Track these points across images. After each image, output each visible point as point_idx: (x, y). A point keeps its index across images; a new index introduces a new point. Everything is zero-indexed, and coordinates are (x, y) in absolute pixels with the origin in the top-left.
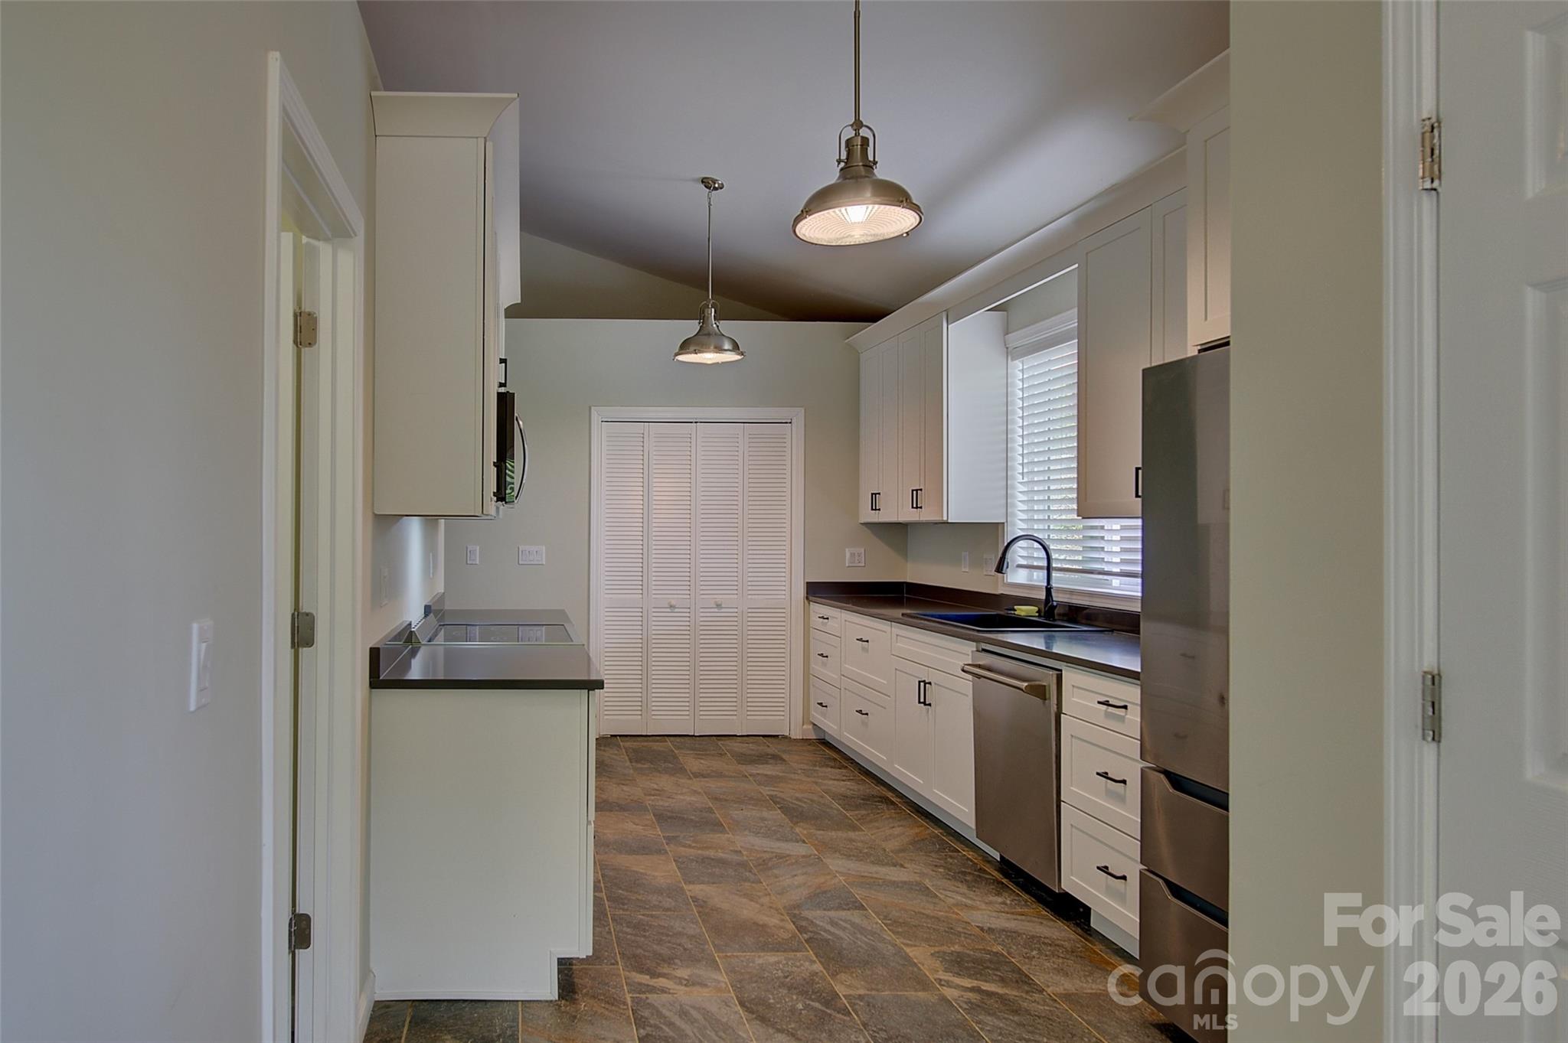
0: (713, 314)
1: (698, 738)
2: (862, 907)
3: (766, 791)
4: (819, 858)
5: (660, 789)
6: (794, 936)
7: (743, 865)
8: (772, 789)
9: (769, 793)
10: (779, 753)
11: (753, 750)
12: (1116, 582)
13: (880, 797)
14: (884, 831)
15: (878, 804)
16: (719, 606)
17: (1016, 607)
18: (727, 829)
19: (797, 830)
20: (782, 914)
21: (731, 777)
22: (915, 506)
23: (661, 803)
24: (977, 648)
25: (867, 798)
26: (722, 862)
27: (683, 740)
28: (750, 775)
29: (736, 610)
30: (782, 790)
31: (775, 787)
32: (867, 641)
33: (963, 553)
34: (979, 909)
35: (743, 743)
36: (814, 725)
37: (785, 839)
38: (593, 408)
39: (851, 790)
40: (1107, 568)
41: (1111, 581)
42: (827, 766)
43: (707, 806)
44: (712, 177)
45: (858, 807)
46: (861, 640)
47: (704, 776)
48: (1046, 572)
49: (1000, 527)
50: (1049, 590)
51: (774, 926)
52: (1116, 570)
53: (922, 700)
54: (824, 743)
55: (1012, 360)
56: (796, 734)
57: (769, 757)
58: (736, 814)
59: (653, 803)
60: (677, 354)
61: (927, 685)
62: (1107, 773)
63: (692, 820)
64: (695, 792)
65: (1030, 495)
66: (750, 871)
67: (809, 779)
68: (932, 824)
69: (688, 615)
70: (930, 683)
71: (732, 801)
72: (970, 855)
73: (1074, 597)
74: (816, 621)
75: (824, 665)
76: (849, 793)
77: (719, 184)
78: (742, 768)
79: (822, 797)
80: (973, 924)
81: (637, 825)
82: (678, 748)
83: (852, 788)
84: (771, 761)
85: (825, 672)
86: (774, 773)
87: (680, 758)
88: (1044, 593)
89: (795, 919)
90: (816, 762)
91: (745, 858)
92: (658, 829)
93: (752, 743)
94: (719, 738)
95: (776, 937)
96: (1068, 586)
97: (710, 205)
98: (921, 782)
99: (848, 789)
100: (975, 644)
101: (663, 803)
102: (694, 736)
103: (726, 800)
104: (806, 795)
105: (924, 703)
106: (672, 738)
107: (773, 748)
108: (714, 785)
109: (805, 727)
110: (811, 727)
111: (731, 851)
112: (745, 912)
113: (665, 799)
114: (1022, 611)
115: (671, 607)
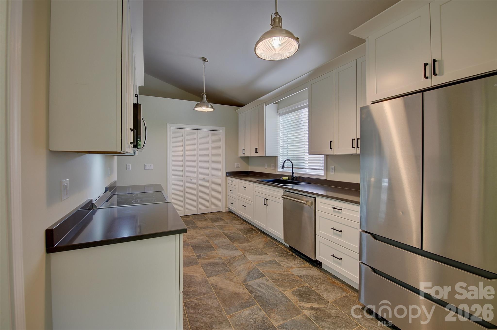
0: (205, 97)
1: (199, 215)
2: (264, 276)
3: (222, 231)
4: (244, 256)
5: (191, 235)
6: (250, 297)
7: (223, 264)
8: (223, 230)
9: (223, 232)
10: (221, 217)
11: (214, 217)
12: (307, 170)
13: (251, 229)
14: (257, 241)
15: (251, 231)
16: (204, 179)
17: (283, 177)
18: (215, 248)
19: (235, 245)
20: (243, 286)
21: (211, 227)
22: (256, 152)
23: (193, 241)
24: (284, 190)
25: (248, 229)
26: (216, 264)
27: (195, 216)
28: (216, 226)
29: (208, 180)
30: (225, 230)
31: (224, 229)
32: (246, 187)
33: (265, 164)
34: (294, 268)
35: (211, 215)
36: (228, 208)
37: (232, 249)
38: (168, 124)
39: (243, 227)
40: (305, 167)
41: (306, 171)
42: (234, 220)
43: (207, 240)
44: (205, 57)
45: (247, 233)
46: (244, 187)
47: (203, 228)
48: (292, 169)
49: (276, 157)
50: (293, 173)
51: (242, 293)
52: (307, 168)
53: (265, 204)
54: (231, 212)
55: (279, 116)
56: (224, 211)
57: (219, 219)
58: (216, 242)
59: (190, 242)
60: (195, 108)
61: (267, 200)
62: (334, 228)
63: (204, 247)
64: (202, 235)
65: (283, 150)
66: (227, 266)
67: (232, 225)
68: (267, 236)
69: (196, 182)
70: (267, 199)
71: (214, 236)
72: (281, 246)
73: (298, 175)
74: (229, 181)
75: (232, 193)
76: (243, 228)
77: (207, 60)
78: (213, 224)
79: (237, 231)
80: (295, 275)
81: (187, 252)
82: (194, 219)
83: (243, 226)
84: (220, 220)
85: (232, 195)
86: (223, 224)
87: (195, 222)
88: (291, 174)
89: (247, 286)
90: (231, 219)
91: (223, 260)
92: (194, 253)
93: (214, 215)
94: (205, 214)
95: (244, 299)
96: (298, 172)
97: (204, 66)
98: (264, 225)
99: (242, 227)
100: (283, 189)
101: (194, 241)
102: (197, 214)
103: (212, 237)
104: (233, 231)
105: (266, 204)
106: (192, 216)
107: (219, 216)
108: (207, 231)
109: (226, 209)
110: (227, 208)
111: (219, 258)
112: (231, 287)
113: (194, 239)
114: (285, 178)
115: (191, 180)
